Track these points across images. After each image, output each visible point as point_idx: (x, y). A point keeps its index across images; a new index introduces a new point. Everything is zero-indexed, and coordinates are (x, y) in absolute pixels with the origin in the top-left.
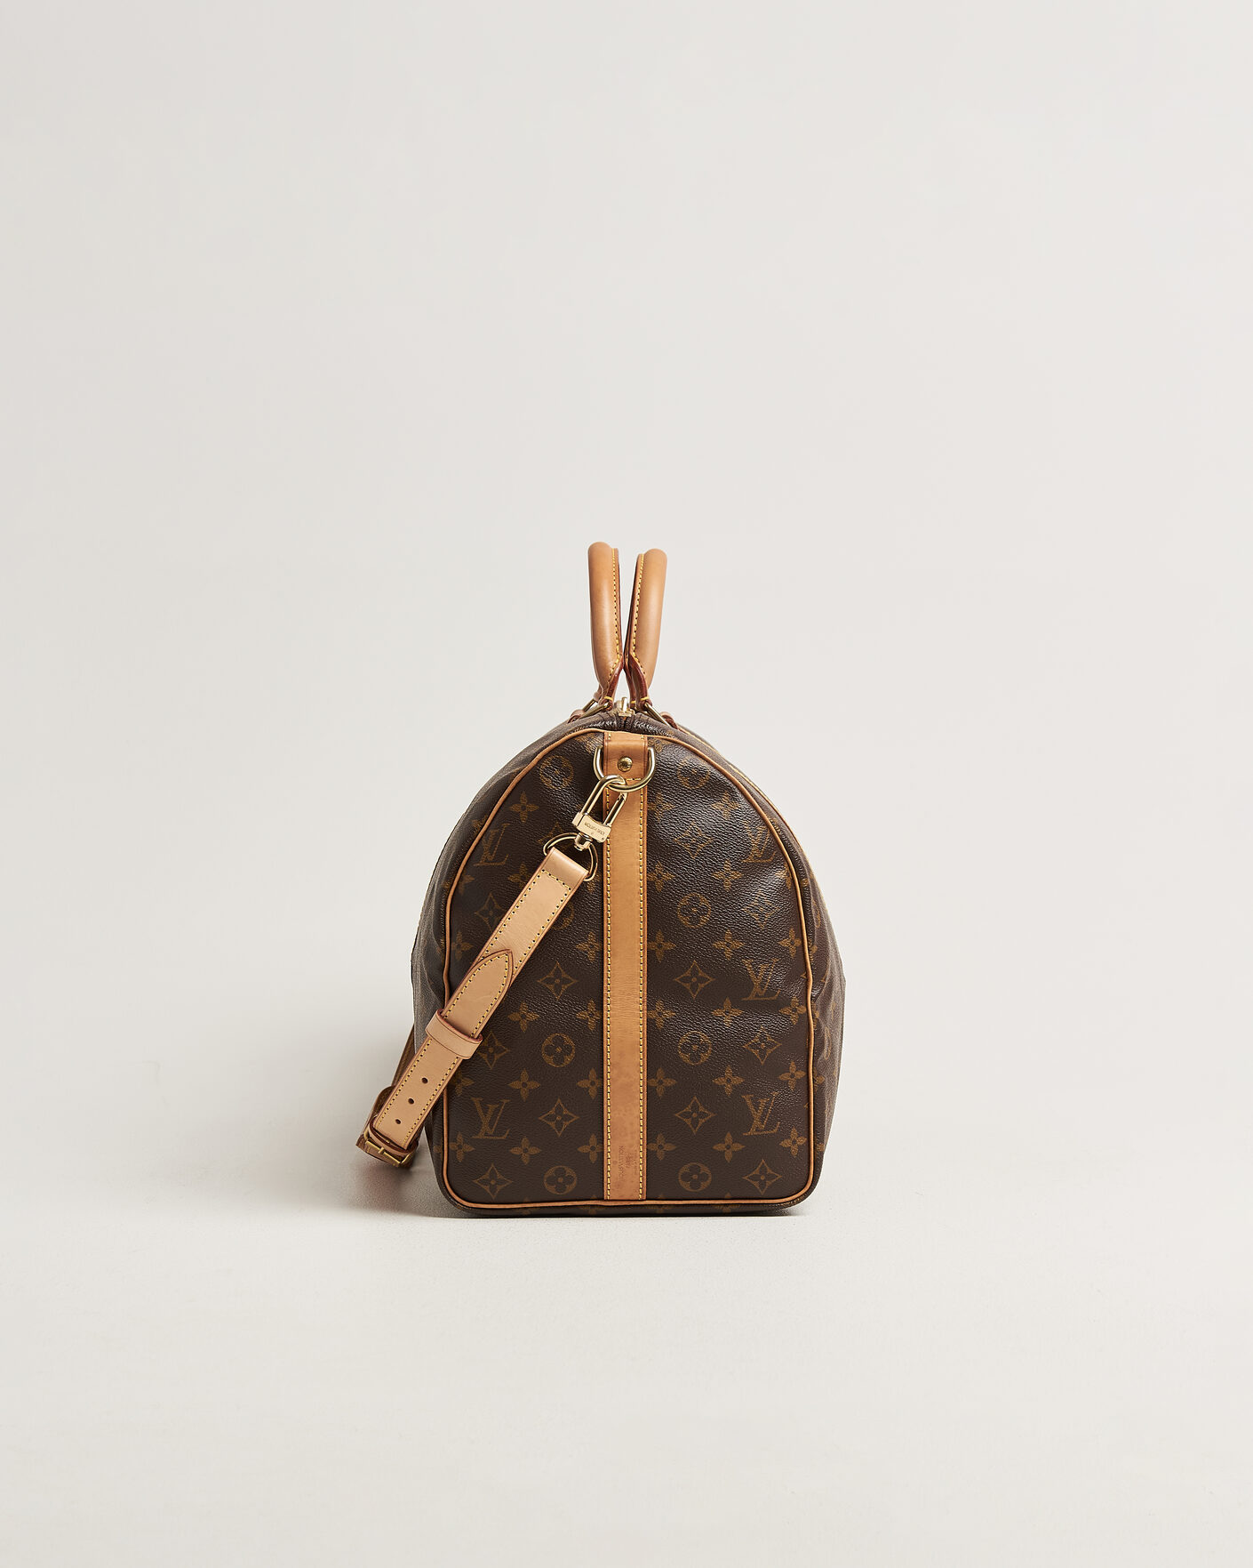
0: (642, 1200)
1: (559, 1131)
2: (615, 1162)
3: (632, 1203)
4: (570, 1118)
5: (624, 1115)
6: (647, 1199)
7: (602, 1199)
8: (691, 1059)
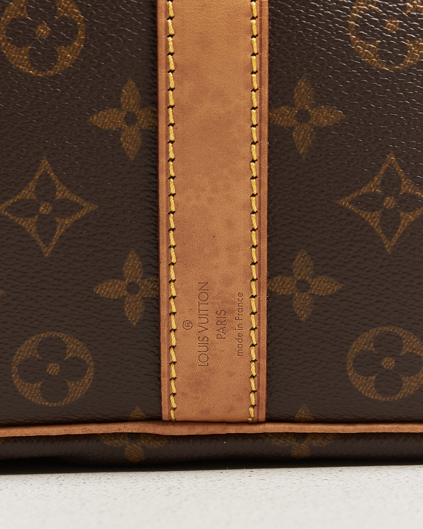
0: (257, 422)
1: (47, 241)
2: (188, 324)
3: (232, 430)
4: (74, 208)
5: (211, 200)
6: (269, 420)
7: (157, 419)
8: (382, 55)
